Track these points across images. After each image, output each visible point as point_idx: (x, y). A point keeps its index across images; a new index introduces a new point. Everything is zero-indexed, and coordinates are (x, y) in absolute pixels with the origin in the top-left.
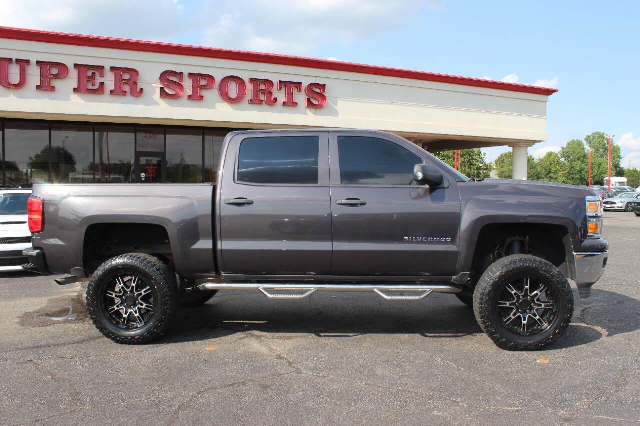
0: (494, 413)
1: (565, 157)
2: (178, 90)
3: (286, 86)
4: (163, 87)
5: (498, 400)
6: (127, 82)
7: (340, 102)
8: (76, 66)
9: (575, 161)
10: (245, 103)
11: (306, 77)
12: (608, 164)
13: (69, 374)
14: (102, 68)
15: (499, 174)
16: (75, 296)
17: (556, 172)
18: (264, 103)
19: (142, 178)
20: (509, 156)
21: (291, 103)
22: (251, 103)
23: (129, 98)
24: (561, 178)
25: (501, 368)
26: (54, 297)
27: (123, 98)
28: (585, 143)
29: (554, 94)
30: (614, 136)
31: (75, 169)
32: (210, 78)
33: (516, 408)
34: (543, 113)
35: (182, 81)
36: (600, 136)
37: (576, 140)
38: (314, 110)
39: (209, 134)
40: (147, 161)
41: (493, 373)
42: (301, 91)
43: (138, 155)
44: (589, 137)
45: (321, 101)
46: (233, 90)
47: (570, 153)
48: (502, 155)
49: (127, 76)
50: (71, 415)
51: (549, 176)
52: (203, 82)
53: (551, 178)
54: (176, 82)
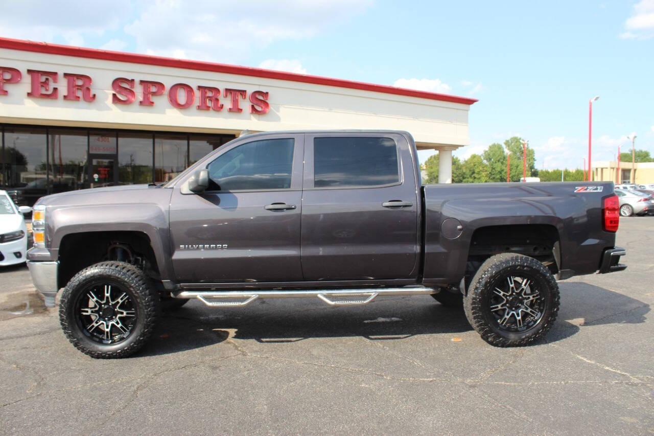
0: (412, 384)
1: (487, 160)
2: (130, 97)
3: (231, 93)
4: (114, 92)
5: (416, 373)
6: (79, 88)
7: (282, 109)
8: (29, 71)
9: (496, 163)
10: (194, 109)
11: (251, 85)
12: (523, 165)
13: (33, 363)
14: (55, 74)
15: (428, 175)
16: (33, 291)
17: (479, 173)
18: (211, 109)
19: (94, 179)
20: (437, 158)
21: (236, 110)
22: (198, 109)
23: (82, 103)
24: (483, 178)
25: (420, 347)
26: (13, 293)
27: (76, 103)
28: (504, 146)
29: (475, 103)
30: (528, 141)
31: (27, 169)
32: (160, 85)
33: (431, 379)
34: (465, 120)
35: (133, 88)
36: (516, 140)
37: (496, 144)
38: (257, 116)
39: (159, 137)
40: (98, 162)
41: (413, 351)
42: (245, 98)
43: (91, 157)
44: (507, 141)
45: (264, 107)
46: (182, 97)
47: (491, 155)
48: (431, 157)
49: (80, 83)
50: (37, 398)
51: (473, 176)
52: (153, 89)
53: (475, 178)
54: (128, 89)
